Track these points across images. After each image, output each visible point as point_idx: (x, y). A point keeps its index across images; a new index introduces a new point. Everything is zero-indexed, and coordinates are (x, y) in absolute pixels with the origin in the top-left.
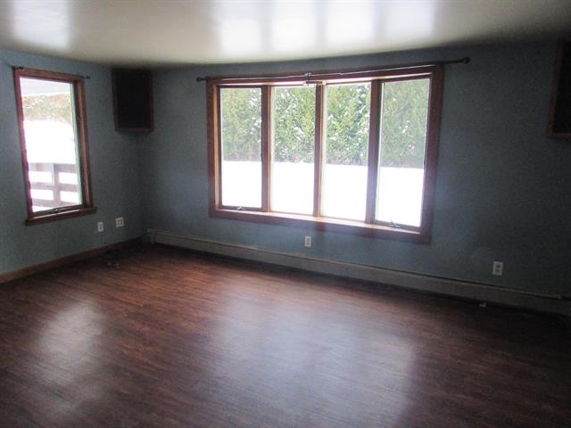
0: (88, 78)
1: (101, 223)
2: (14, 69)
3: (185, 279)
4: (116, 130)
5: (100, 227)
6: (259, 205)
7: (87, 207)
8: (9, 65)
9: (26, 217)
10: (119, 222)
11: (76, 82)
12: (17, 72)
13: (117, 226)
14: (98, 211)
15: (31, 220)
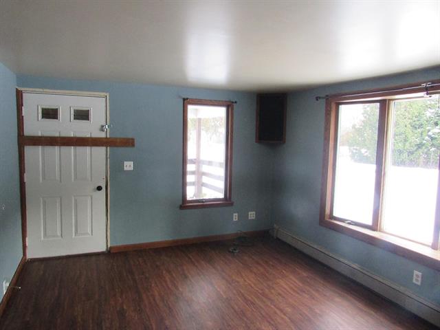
0: (236, 102)
1: (236, 214)
2: (184, 99)
3: (278, 281)
4: (256, 142)
5: (235, 217)
6: (369, 222)
7: (228, 201)
8: (180, 97)
9: (181, 203)
10: (252, 215)
11: (229, 106)
12: (186, 102)
13: (250, 218)
14: (234, 204)
15: (185, 205)
